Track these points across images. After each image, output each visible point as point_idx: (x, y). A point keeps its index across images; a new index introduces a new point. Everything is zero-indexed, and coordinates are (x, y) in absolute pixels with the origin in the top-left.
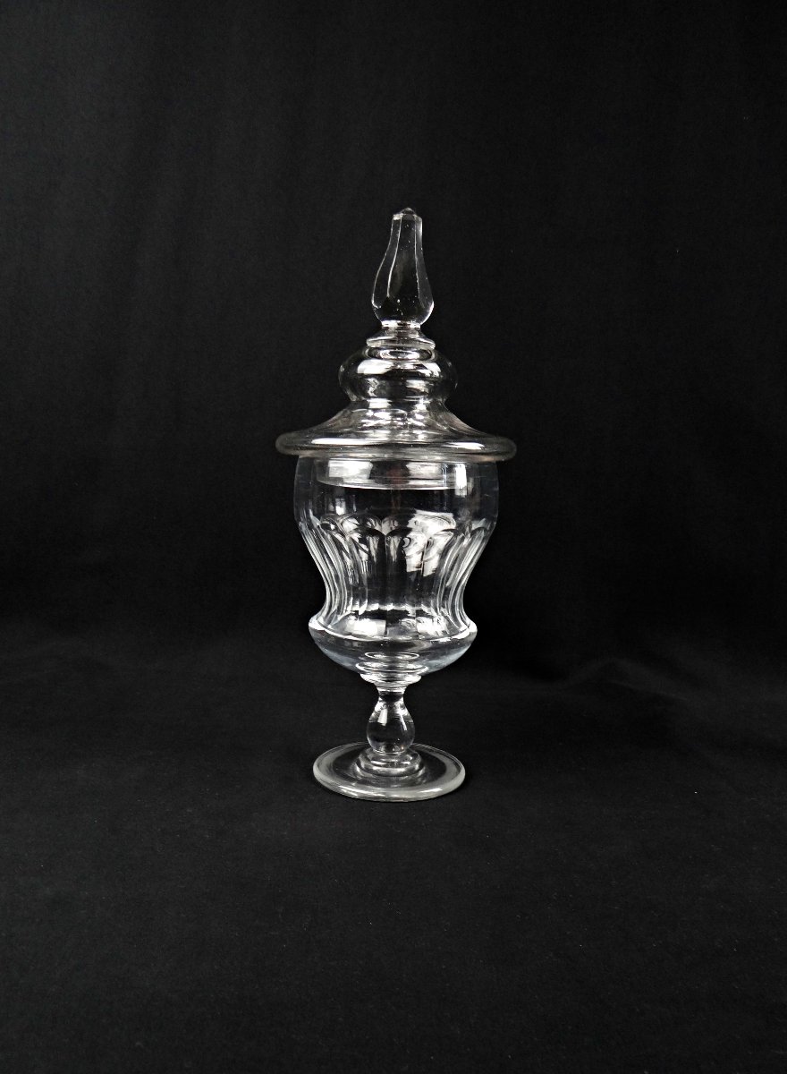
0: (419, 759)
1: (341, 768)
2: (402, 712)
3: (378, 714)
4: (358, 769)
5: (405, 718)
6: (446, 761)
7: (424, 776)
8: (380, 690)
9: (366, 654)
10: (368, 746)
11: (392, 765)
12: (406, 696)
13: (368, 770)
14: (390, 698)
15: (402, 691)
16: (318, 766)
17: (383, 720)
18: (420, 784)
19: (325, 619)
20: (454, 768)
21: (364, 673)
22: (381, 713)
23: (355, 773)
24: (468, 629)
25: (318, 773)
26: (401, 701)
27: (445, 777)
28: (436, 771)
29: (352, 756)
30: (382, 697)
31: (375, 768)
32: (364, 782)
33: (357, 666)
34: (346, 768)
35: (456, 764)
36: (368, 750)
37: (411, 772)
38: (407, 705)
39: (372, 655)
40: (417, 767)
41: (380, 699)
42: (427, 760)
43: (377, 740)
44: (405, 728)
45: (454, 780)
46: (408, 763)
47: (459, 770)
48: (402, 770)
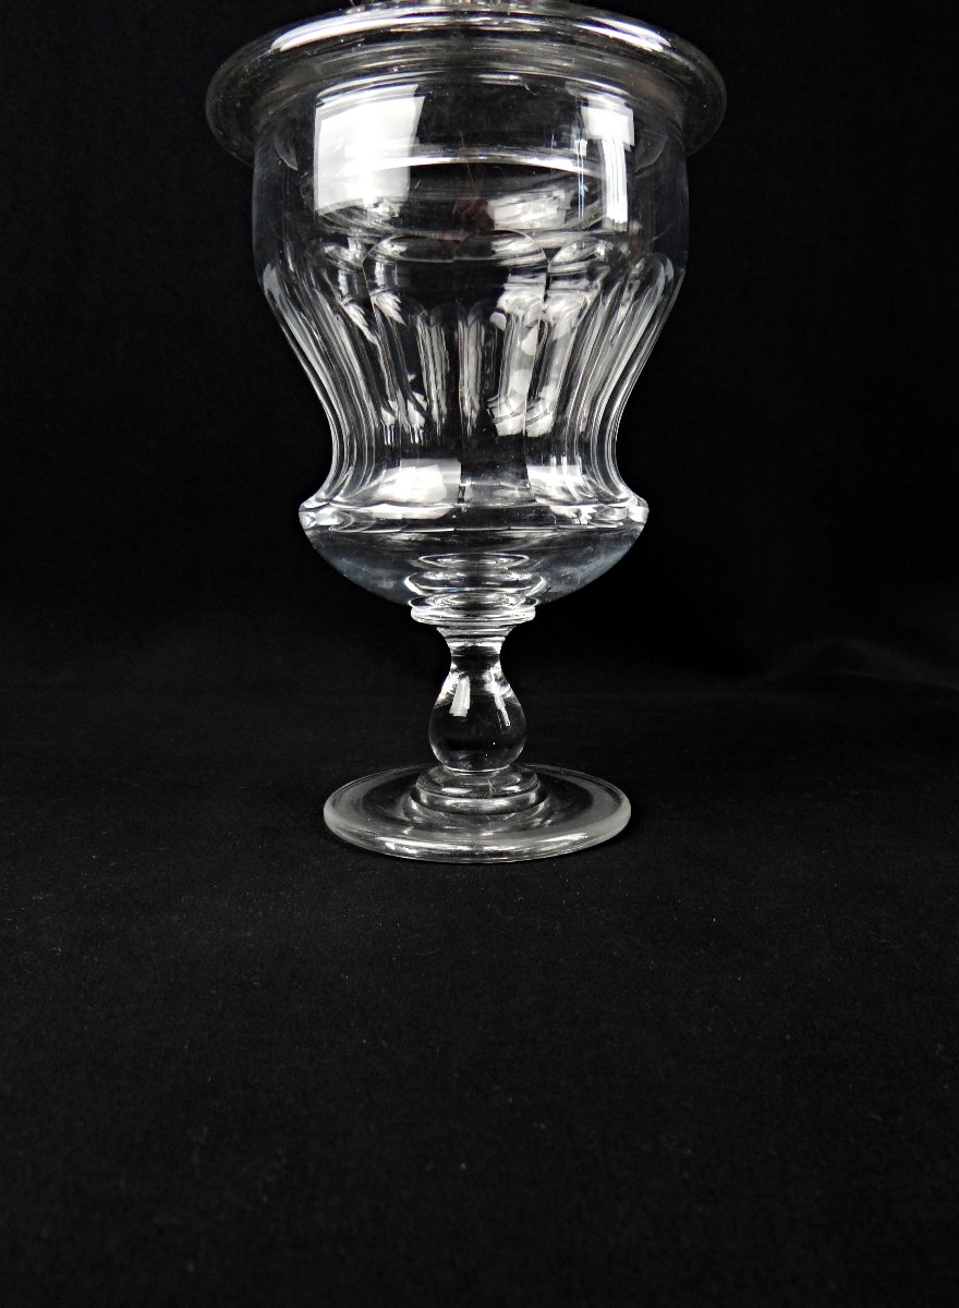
0: (534, 781)
1: (382, 805)
2: (499, 691)
3: (450, 698)
4: (415, 806)
5: (508, 704)
6: (590, 787)
7: (547, 814)
8: (453, 645)
10: (436, 762)
11: (482, 793)
12: (507, 657)
13: (433, 805)
14: (474, 662)
15: (497, 648)
16: (334, 804)
17: (461, 706)
20: (607, 797)
22: (456, 690)
23: (409, 813)
25: (332, 817)
26: (497, 669)
27: (592, 812)
28: (571, 804)
29: (404, 786)
30: (457, 660)
31: (449, 802)
32: (427, 829)
34: (392, 803)
35: (610, 791)
36: (432, 771)
37: (522, 806)
38: (509, 677)
40: (533, 796)
41: (453, 666)
42: (550, 788)
43: (450, 747)
45: (615, 820)
46: (516, 789)
47: (619, 801)
48: (502, 803)
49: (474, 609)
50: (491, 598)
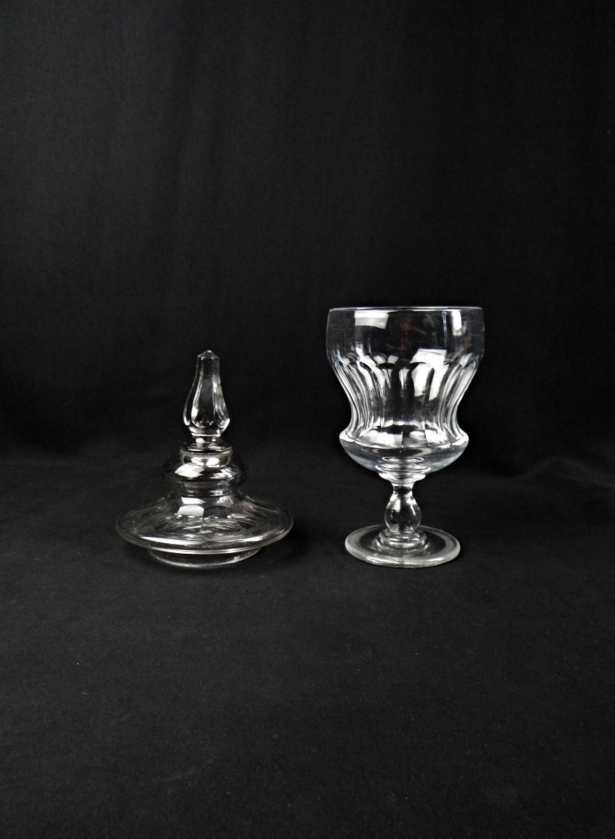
0: (425, 537)
1: (365, 543)
2: (411, 502)
3: (393, 504)
4: (378, 544)
5: (414, 506)
6: (444, 537)
7: (428, 550)
8: (394, 485)
9: (383, 458)
10: (386, 527)
11: (406, 541)
12: (414, 490)
13: (386, 544)
14: (402, 492)
15: (411, 486)
16: (349, 542)
17: (397, 508)
18: (426, 555)
19: (353, 433)
20: (452, 543)
21: (381, 472)
22: (395, 502)
23: (377, 547)
24: (463, 439)
25: (349, 547)
26: (410, 494)
27: (445, 550)
28: (437, 546)
29: (373, 535)
30: (395, 490)
31: (391, 543)
32: (383, 554)
33: (377, 467)
34: (370, 543)
35: (452, 540)
36: (385, 531)
37: (419, 546)
38: (415, 496)
39: (388, 459)
40: (423, 542)
41: (394, 492)
42: (431, 538)
43: (393, 522)
44: (414, 513)
45: (453, 552)
46: (417, 539)
47: (456, 545)
48: (412, 545)
49: (402, 477)
50: (408, 474)
